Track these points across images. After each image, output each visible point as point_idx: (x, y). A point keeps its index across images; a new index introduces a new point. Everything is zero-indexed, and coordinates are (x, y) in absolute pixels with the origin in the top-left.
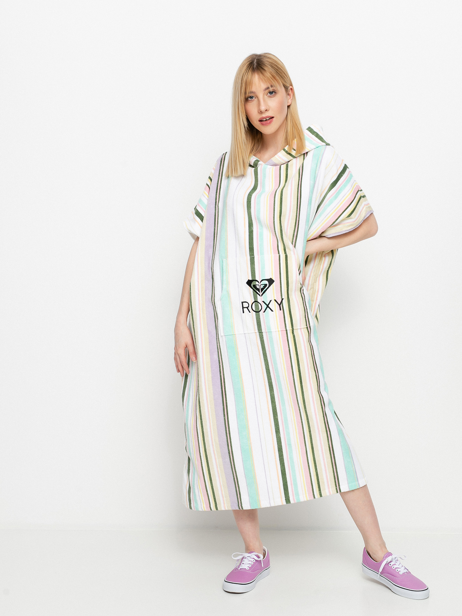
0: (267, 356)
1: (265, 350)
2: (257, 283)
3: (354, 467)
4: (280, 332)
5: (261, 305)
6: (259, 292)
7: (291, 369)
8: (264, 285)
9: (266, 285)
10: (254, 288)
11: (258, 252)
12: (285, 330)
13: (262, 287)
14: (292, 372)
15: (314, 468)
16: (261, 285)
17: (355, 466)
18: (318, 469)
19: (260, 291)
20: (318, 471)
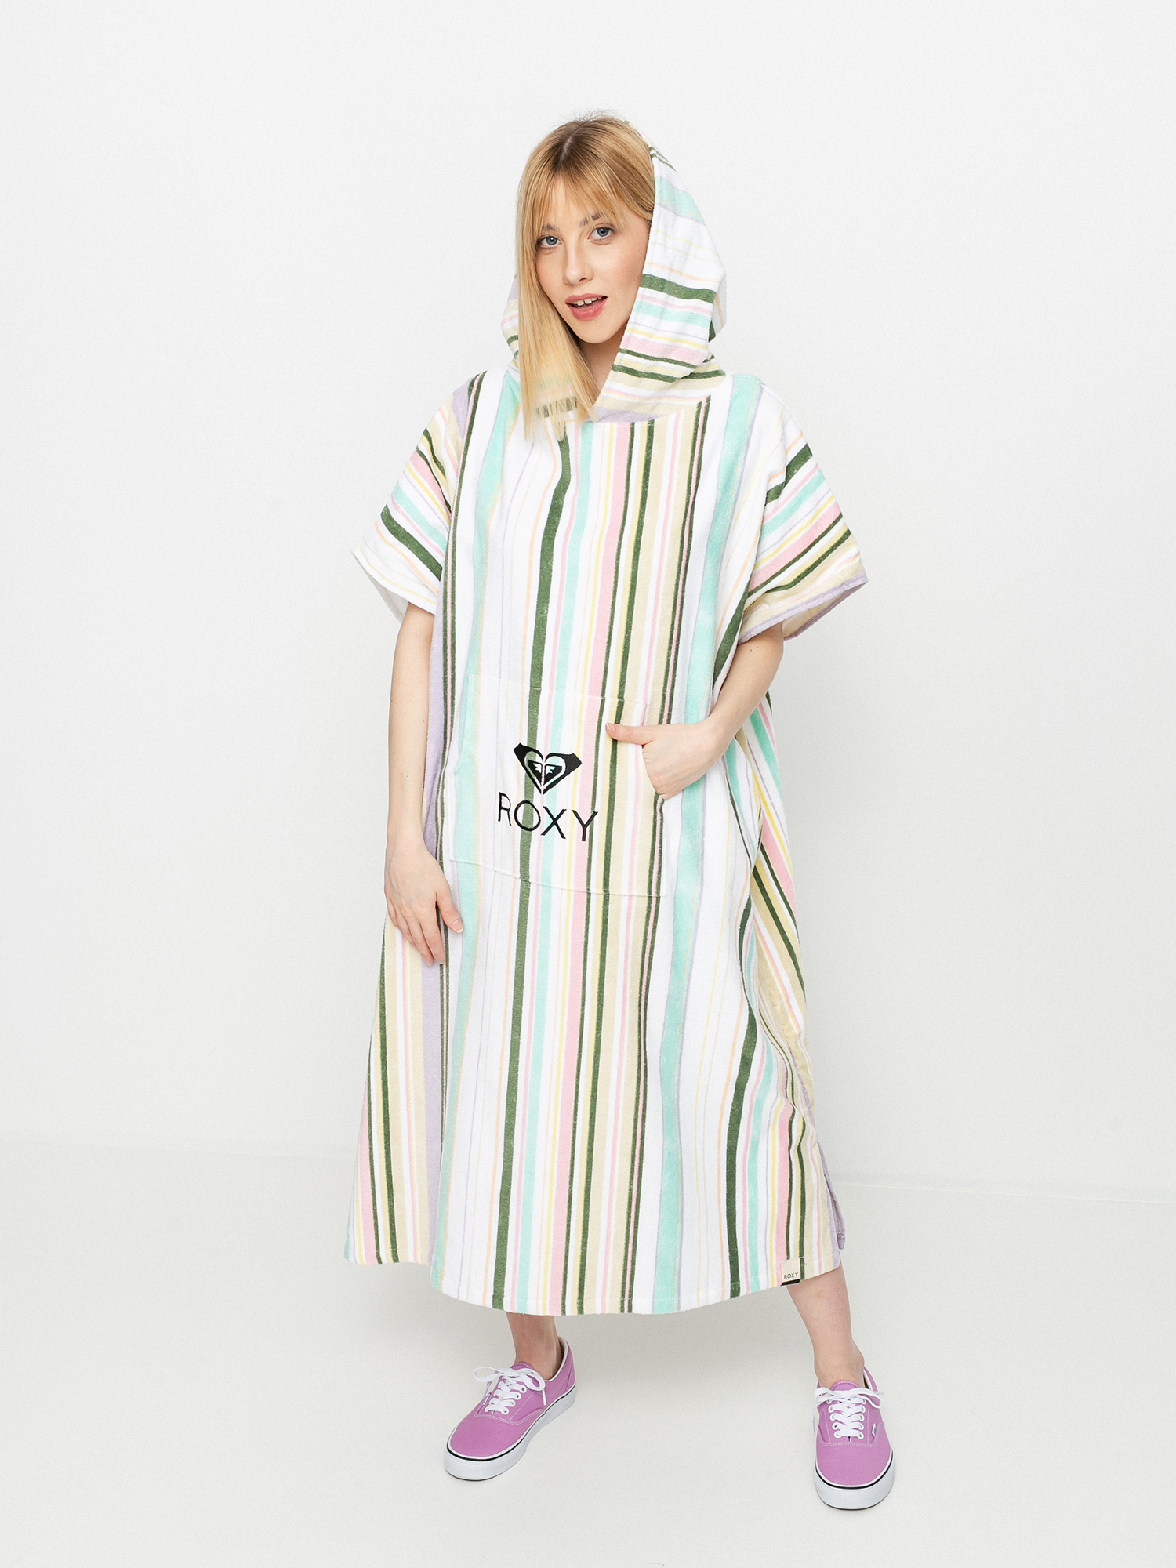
0: (525, 944)
1: (526, 927)
2: (538, 759)
3: (678, 1259)
4: (572, 893)
5: (539, 814)
6: (540, 782)
7: (581, 990)
8: (553, 768)
9: (558, 769)
10: (528, 768)
11: (552, 680)
12: (586, 891)
13: (549, 770)
14: (581, 998)
15: (580, 1238)
16: (547, 765)
17: (681, 1257)
18: (588, 1245)
19: (543, 779)
20: (588, 1249)
